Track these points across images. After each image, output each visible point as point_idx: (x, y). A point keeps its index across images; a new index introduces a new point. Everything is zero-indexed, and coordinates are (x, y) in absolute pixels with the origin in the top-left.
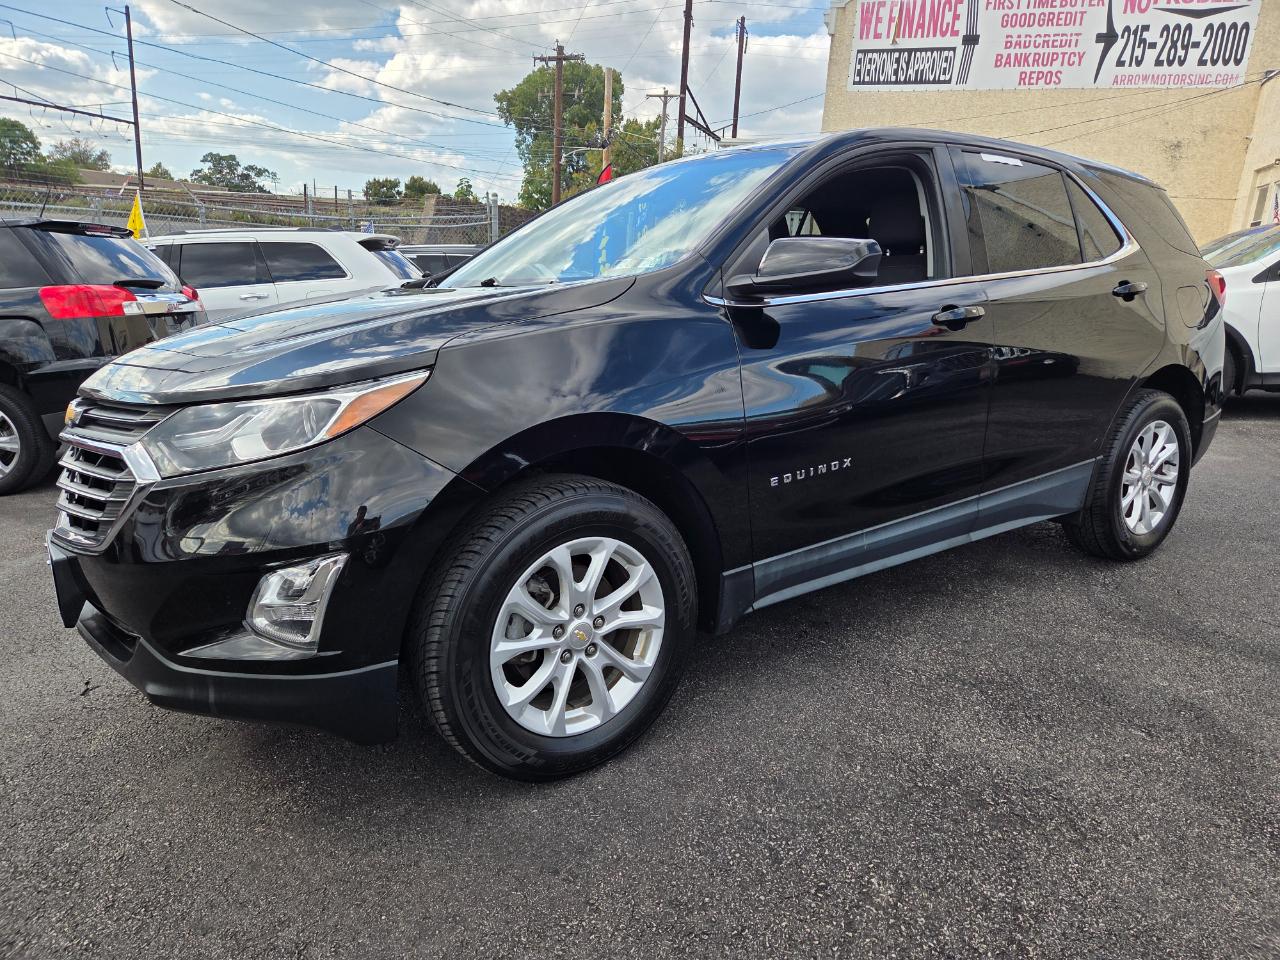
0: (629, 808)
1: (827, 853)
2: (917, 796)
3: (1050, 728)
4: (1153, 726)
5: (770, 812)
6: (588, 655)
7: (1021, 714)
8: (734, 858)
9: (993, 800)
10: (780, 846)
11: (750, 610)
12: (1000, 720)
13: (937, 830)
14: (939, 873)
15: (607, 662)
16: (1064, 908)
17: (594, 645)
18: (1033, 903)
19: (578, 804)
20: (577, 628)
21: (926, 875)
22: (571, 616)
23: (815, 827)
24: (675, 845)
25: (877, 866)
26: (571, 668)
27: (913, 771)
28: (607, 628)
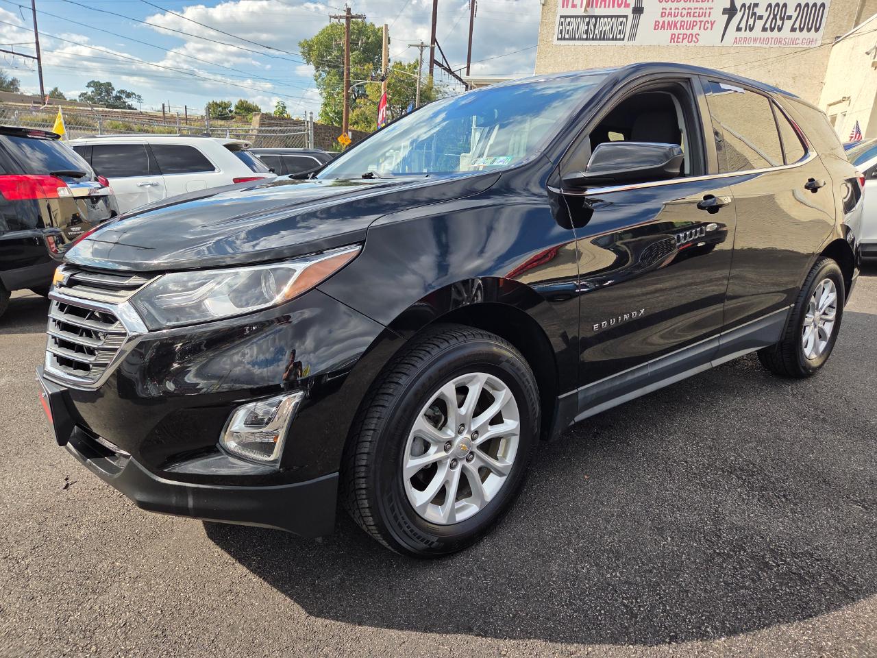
0: (510, 575)
1: (668, 608)
2: (718, 560)
3: (796, 504)
4: (864, 500)
5: (616, 576)
6: (468, 460)
7: (771, 494)
8: (601, 614)
9: (774, 562)
10: (632, 603)
11: (573, 423)
12: (759, 499)
13: (742, 588)
14: (755, 623)
15: (482, 464)
16: (853, 647)
17: (472, 453)
18: (830, 644)
19: (470, 573)
20: (461, 442)
21: (745, 624)
22: (455, 433)
23: (654, 587)
24: (553, 604)
25: (708, 618)
26: (457, 471)
27: (707, 540)
28: (480, 440)
